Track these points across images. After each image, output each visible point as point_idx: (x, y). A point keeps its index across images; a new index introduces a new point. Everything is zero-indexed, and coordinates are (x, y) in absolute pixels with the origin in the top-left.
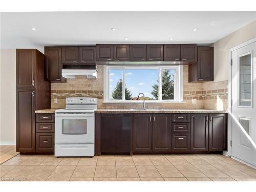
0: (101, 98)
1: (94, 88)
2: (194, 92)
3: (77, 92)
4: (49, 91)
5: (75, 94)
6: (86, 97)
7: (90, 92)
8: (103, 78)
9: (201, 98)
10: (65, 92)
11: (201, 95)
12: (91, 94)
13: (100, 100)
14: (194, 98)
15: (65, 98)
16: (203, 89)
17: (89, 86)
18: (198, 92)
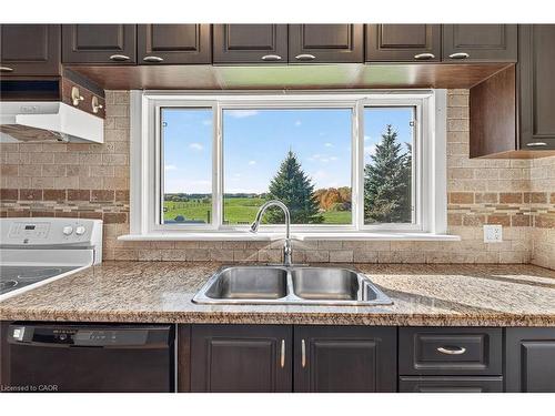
0: (122, 218)
1: (93, 179)
2: (493, 196)
3: (26, 195)
5: (17, 205)
6: (61, 214)
7: (76, 195)
8: (128, 142)
9: (522, 221)
11: (523, 206)
12: (79, 205)
13: (115, 228)
14: (493, 220)
16: (527, 184)
17: (74, 171)
18: (507, 198)
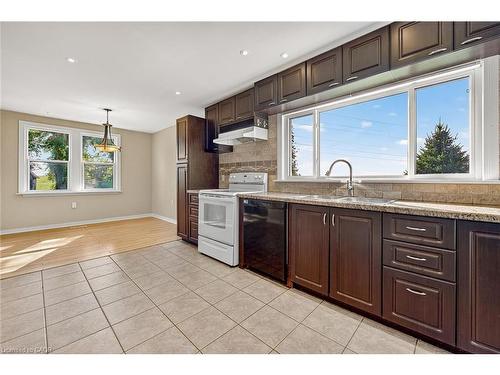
0: (274, 173)
1: (264, 156)
3: (244, 164)
4: (217, 166)
5: (241, 168)
7: (259, 163)
8: (276, 138)
10: (232, 165)
12: (260, 167)
13: (272, 176)
15: (229, 173)
17: (258, 153)
